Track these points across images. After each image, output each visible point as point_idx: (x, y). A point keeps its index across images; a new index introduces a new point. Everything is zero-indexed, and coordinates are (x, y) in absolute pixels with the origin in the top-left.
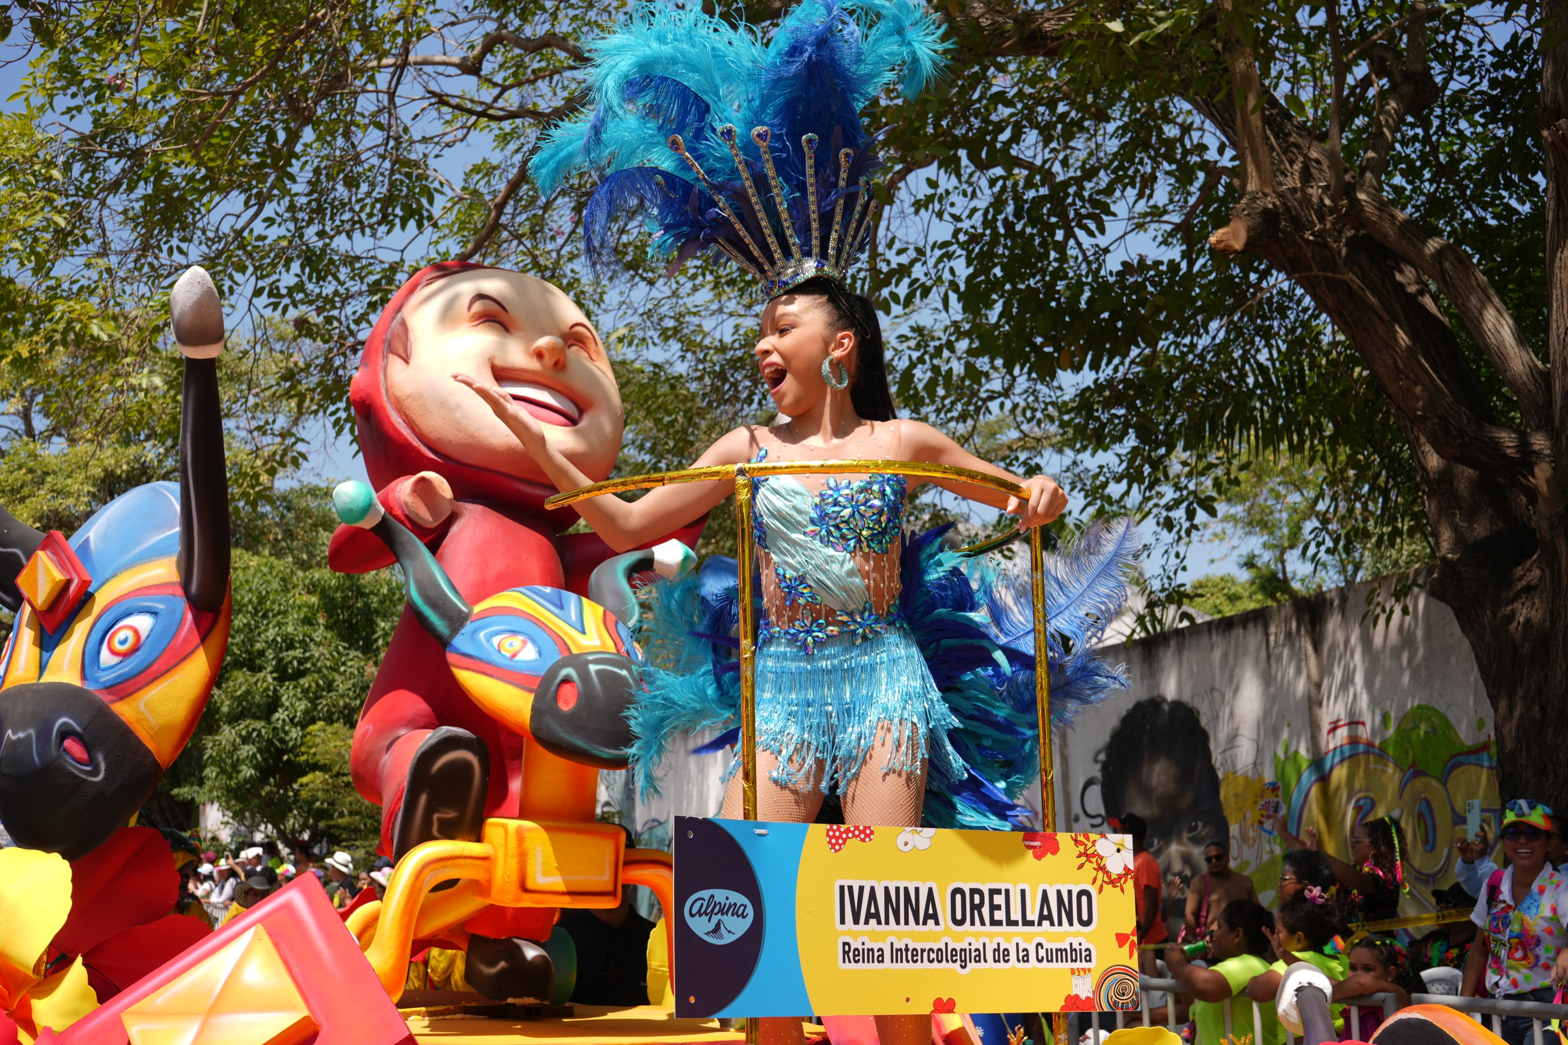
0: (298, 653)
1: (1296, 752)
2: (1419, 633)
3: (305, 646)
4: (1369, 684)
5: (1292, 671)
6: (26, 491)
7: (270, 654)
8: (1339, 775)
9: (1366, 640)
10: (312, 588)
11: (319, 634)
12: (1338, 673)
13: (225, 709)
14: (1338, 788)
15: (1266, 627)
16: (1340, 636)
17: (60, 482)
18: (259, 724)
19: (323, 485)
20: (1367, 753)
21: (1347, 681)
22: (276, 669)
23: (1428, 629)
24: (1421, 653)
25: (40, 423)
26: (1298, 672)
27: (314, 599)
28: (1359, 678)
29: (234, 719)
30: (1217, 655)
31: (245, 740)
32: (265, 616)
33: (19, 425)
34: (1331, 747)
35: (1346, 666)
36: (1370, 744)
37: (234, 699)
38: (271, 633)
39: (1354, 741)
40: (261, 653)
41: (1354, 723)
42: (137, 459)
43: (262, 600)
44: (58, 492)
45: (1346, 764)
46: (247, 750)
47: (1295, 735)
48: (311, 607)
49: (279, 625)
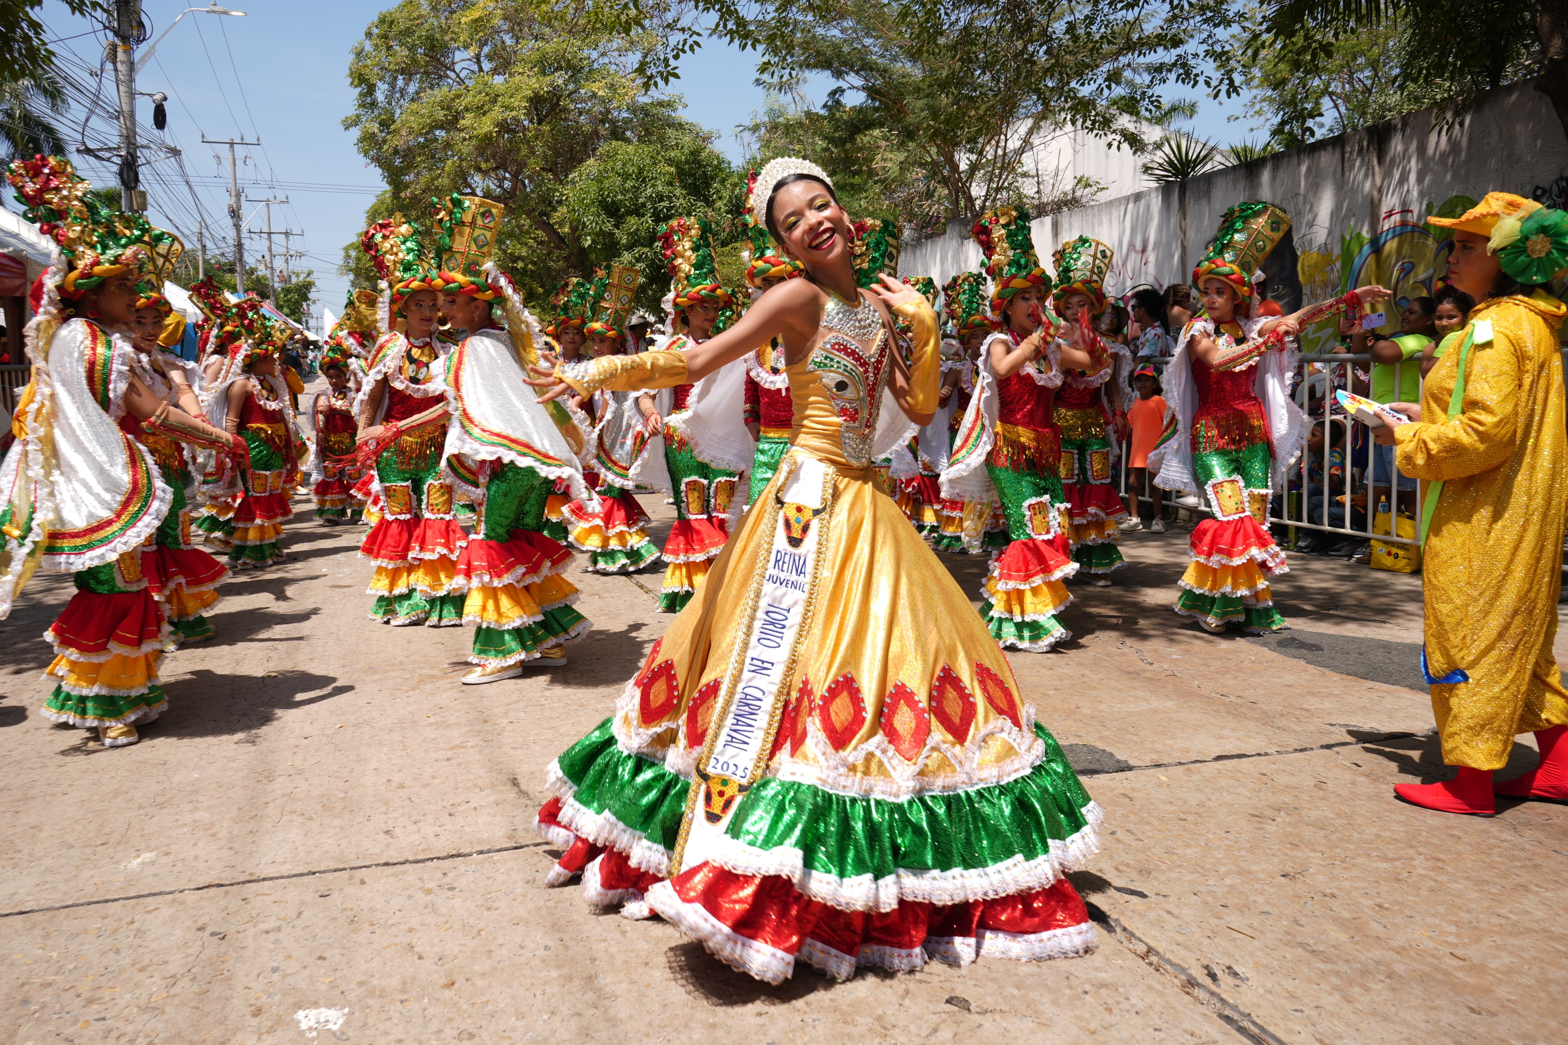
0: (666, 204)
1: (1359, 234)
2: (1464, 142)
3: (669, 198)
4: (1420, 180)
5: (1361, 176)
6: (486, 108)
7: (649, 206)
8: (1391, 246)
9: (1421, 150)
10: (670, 162)
11: (678, 192)
12: (1397, 175)
13: (624, 241)
14: (1388, 256)
15: (1343, 148)
16: (1400, 148)
17: (507, 101)
18: (646, 250)
19: (666, 99)
20: (1413, 231)
21: (1403, 179)
22: (653, 215)
23: (1470, 141)
24: (1463, 156)
25: (487, 66)
26: (1366, 176)
27: (673, 169)
28: (1413, 177)
29: (629, 247)
30: (1303, 169)
31: (638, 260)
32: (643, 181)
33: (475, 68)
34: (1386, 228)
35: (1404, 169)
36: (1415, 226)
37: (629, 234)
38: (649, 191)
39: (1404, 223)
40: (644, 205)
41: (1405, 211)
42: (551, 85)
43: (641, 170)
44: (507, 108)
45: (1396, 240)
46: (640, 266)
47: (1360, 222)
48: (671, 174)
49: (653, 186)
